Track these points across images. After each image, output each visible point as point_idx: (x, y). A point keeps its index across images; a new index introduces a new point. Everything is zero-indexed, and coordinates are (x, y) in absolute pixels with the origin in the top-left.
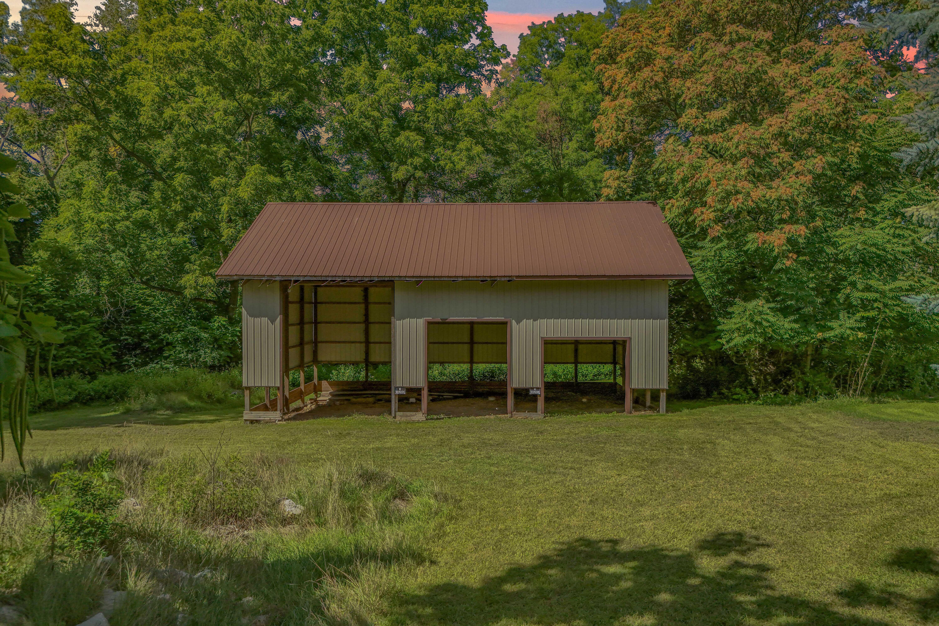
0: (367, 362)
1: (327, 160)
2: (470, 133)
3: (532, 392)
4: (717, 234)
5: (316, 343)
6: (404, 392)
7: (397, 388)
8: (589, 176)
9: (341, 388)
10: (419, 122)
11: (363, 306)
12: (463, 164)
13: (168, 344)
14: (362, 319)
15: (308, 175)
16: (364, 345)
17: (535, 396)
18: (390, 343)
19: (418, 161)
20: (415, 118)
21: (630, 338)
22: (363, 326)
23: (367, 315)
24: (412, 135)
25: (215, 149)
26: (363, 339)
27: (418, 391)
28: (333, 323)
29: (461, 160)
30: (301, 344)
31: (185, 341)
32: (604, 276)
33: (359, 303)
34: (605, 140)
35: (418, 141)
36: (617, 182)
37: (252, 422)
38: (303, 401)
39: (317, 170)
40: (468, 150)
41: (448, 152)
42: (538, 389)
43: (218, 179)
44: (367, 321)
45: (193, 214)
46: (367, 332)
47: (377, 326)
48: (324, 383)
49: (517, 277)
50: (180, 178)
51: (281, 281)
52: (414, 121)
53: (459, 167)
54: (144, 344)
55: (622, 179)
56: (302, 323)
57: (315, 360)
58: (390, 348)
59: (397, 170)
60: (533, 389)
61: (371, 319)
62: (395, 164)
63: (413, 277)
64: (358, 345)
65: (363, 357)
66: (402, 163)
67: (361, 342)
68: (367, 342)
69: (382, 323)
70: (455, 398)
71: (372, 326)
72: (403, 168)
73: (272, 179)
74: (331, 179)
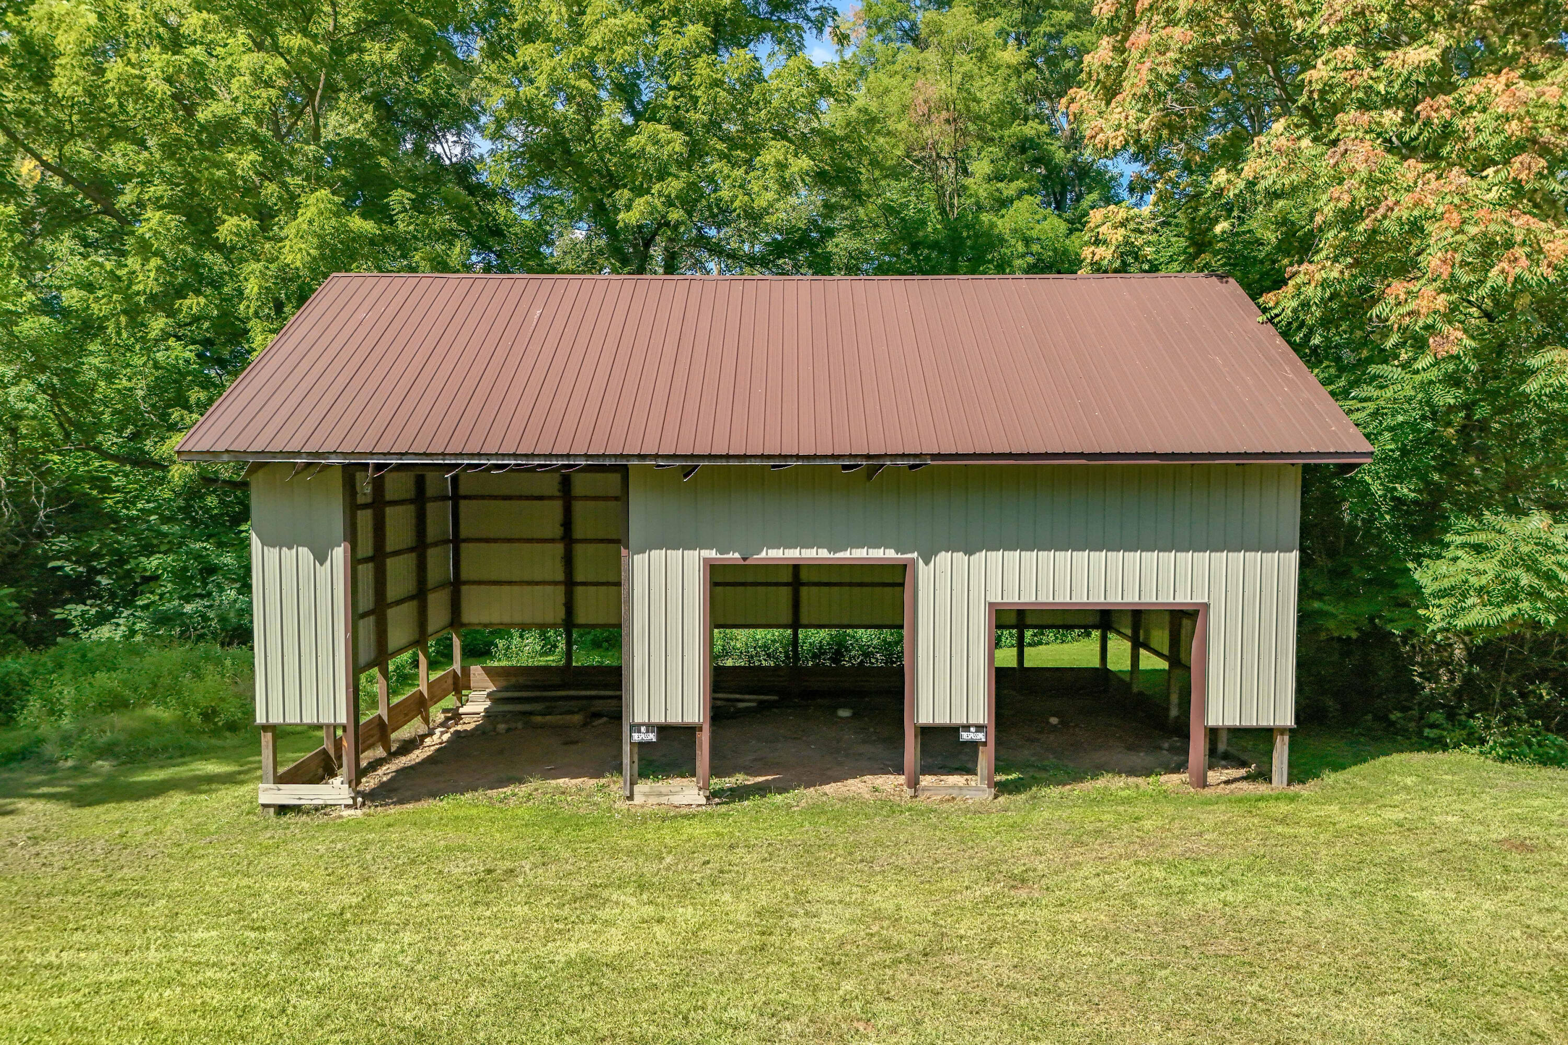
0: (569, 624)
1: (489, 195)
2: (781, 134)
3: (965, 736)
4: (1455, 350)
5: (456, 585)
6: (652, 737)
7: (636, 727)
8: (1016, 231)
9: (513, 680)
10: (678, 108)
11: (558, 505)
12: (770, 196)
13: (147, 580)
14: (558, 532)
15: (444, 221)
16: (561, 589)
17: (974, 745)
18: (619, 584)
19: (674, 186)
20: (669, 102)
21: (1206, 606)
22: (559, 548)
23: (567, 524)
24: (663, 130)
25: (230, 156)
26: (560, 577)
27: (688, 732)
28: (495, 540)
29: (766, 189)
30: (420, 595)
31: (181, 576)
32: (1154, 455)
33: (551, 498)
34: (1110, 134)
35: (677, 142)
36: (1122, 231)
37: (282, 810)
38: (426, 720)
39: (461, 212)
40: (781, 166)
41: (739, 172)
42: (979, 728)
43: (234, 220)
44: (568, 537)
45: (187, 302)
46: (568, 561)
47: (591, 548)
48: (476, 670)
49: (934, 456)
50: (154, 223)
51: (345, 466)
52: (665, 107)
53: (761, 202)
54: (98, 578)
55: (1132, 225)
56: (420, 547)
57: (455, 621)
58: (619, 594)
59: (628, 208)
60: (967, 728)
61: (578, 533)
62: (626, 193)
63: (675, 457)
64: (549, 589)
65: (561, 614)
66: (640, 191)
67: (555, 583)
68: (570, 584)
69: (602, 541)
70: (763, 707)
71: (580, 550)
72: (640, 204)
73: (358, 223)
74: (497, 232)
